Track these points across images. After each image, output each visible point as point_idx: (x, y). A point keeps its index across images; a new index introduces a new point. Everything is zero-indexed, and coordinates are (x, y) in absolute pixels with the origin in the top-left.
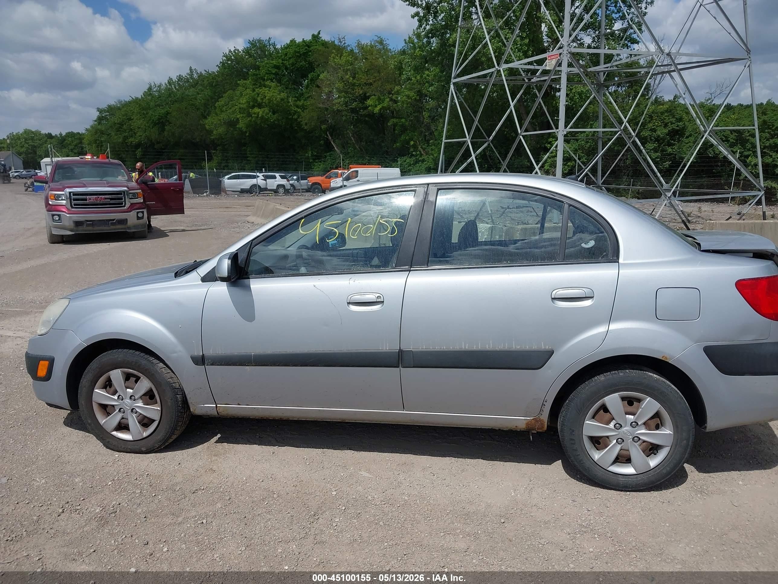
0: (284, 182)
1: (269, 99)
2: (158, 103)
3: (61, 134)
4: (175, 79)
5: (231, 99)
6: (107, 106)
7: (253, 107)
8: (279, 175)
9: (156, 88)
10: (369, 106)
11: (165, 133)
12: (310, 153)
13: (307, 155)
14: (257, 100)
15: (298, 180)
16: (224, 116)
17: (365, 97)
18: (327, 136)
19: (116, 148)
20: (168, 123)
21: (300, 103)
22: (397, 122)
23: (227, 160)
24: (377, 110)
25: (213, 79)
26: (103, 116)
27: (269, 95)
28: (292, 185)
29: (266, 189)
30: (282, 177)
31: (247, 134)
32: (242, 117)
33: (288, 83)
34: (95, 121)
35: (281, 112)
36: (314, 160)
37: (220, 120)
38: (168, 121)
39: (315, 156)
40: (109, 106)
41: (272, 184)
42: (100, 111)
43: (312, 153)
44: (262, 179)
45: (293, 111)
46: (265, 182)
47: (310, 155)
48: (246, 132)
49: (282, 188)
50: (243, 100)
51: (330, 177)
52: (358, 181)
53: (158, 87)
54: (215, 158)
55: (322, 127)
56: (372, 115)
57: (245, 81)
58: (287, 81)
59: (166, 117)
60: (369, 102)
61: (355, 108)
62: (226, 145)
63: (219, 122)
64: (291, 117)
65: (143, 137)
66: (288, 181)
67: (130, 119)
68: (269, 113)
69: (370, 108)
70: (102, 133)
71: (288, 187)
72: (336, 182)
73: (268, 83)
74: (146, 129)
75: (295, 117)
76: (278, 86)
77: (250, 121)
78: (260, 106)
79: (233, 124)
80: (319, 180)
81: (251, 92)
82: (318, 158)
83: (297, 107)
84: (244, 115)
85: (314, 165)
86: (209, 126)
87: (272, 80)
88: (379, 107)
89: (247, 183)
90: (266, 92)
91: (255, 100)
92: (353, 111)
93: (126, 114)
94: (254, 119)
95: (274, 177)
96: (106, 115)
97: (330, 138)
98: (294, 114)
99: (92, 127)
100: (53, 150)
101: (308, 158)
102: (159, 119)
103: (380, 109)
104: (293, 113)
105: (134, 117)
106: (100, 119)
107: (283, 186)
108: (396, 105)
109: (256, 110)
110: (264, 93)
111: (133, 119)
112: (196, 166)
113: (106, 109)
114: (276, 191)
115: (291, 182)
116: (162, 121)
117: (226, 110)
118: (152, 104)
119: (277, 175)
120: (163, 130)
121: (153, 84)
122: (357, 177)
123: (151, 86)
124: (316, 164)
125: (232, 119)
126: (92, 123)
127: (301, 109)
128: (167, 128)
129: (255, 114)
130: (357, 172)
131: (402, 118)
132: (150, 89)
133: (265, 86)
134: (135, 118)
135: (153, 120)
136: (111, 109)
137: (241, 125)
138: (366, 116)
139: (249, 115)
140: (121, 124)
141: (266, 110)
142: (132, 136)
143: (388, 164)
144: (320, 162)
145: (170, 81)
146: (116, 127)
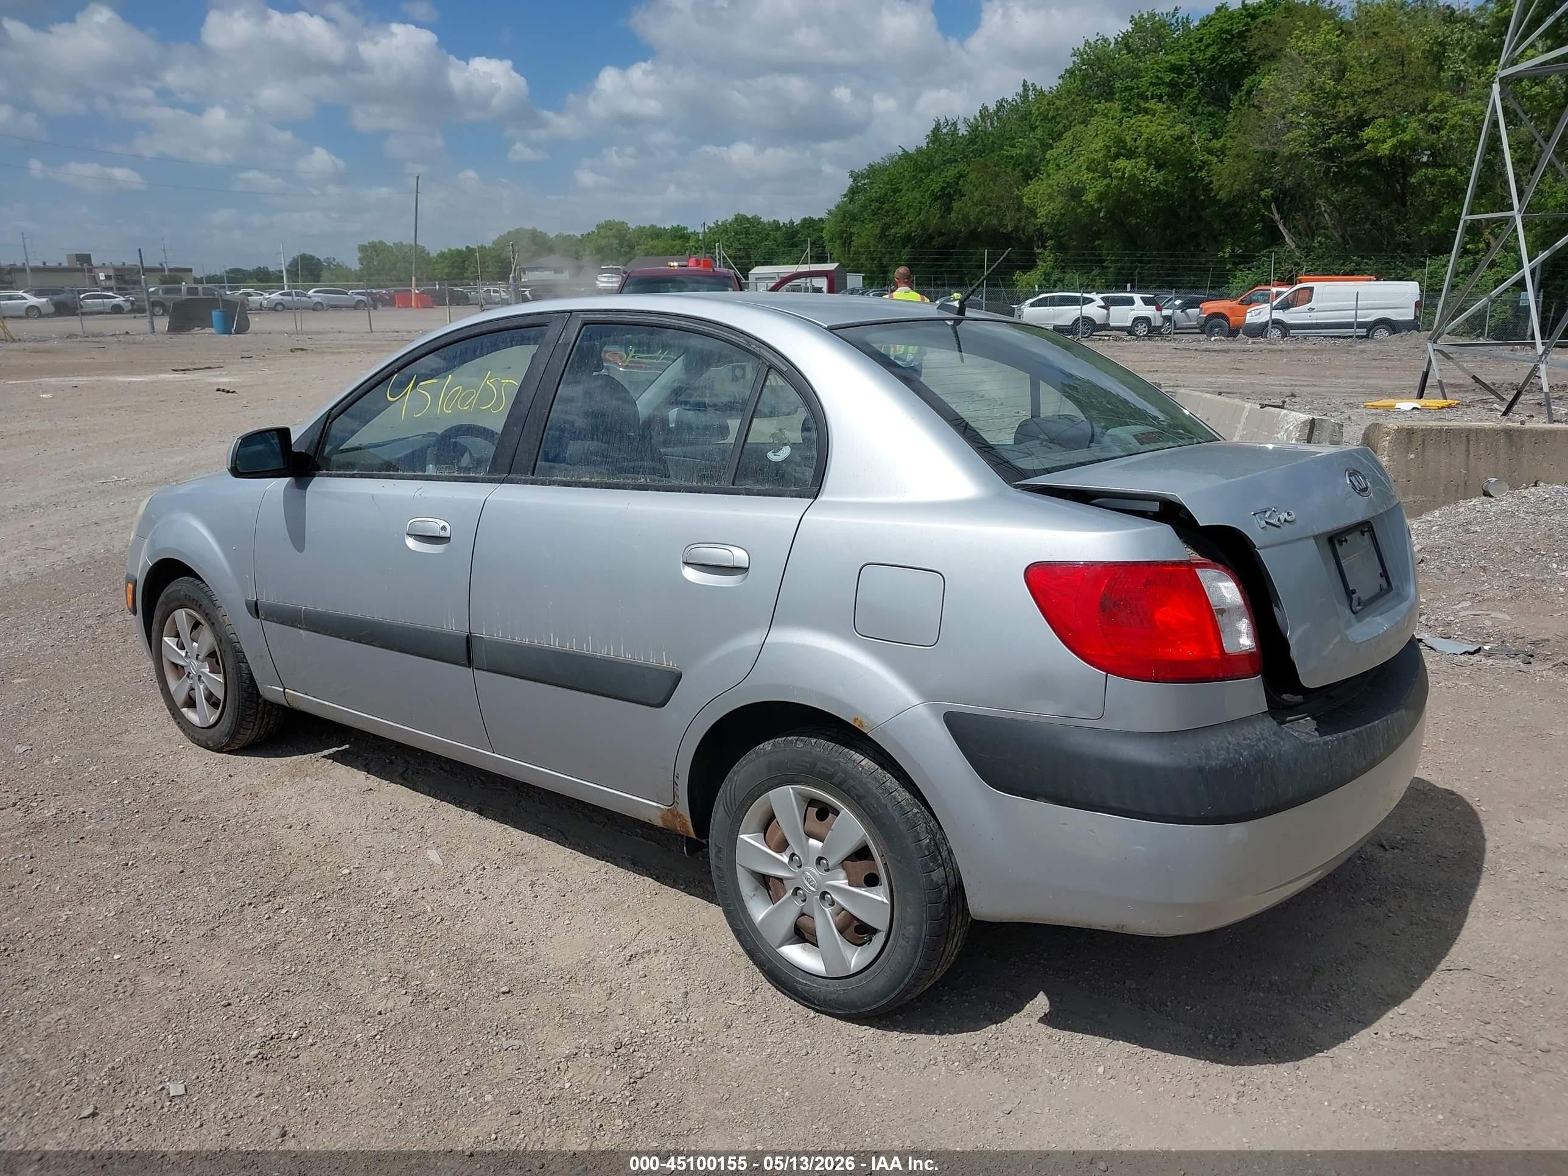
0: (1150, 311)
1: (1147, 139)
2: (949, 156)
3: (792, 223)
4: (992, 107)
5: (1078, 141)
6: (867, 167)
7: (1117, 156)
8: (1141, 298)
9: (948, 128)
10: (1368, 141)
11: (952, 215)
12: (1228, 249)
13: (1221, 254)
14: (1125, 142)
15: (1184, 307)
16: (1059, 178)
17: (1362, 123)
18: (1271, 212)
19: (870, 247)
20: (958, 196)
21: (1217, 144)
22: (1434, 176)
23: (1063, 267)
24: (1385, 149)
25: (1049, 104)
26: (858, 186)
27: (1148, 130)
28: (1167, 318)
29: (1105, 327)
30: (1147, 302)
31: (1102, 215)
32: (1092, 178)
33: (1196, 101)
34: (845, 196)
35: (1172, 165)
36: (1235, 264)
37: (1051, 186)
38: (960, 191)
39: (1238, 256)
40: (871, 166)
41: (1121, 316)
42: (855, 176)
43: (1233, 250)
44: (1099, 307)
45: (1198, 163)
46: (1105, 311)
47: (1227, 255)
48: (1099, 210)
49: (1144, 325)
50: (1098, 144)
51: (1250, 303)
52: (1311, 310)
53: (952, 124)
54: (1040, 263)
55: (1263, 193)
56: (1375, 162)
57: (1108, 105)
58: (1194, 98)
59: (957, 184)
60: (1368, 133)
61: (1335, 149)
62: (1064, 236)
63: (1049, 190)
64: (1193, 174)
65: (914, 224)
66: (1159, 309)
67: (896, 191)
68: (1148, 169)
69: (1369, 147)
70: (854, 218)
71: (1157, 322)
72: (1257, 312)
73: (1151, 104)
74: (921, 209)
75: (1203, 173)
76: (1170, 111)
77: (1108, 186)
78: (1130, 154)
79: (1075, 193)
80: (1224, 308)
81: (1116, 127)
82: (1245, 260)
83: (1210, 152)
84: (1097, 175)
85: (1235, 277)
86: (1030, 199)
87: (1160, 98)
88: (1390, 143)
89: (1067, 314)
90: (1145, 123)
91: (1120, 142)
92: (1329, 154)
93: (891, 180)
94: (1115, 182)
95: (1130, 302)
96: (865, 184)
97: (1277, 217)
98: (1201, 168)
99: (838, 207)
100: (722, 252)
101: (1223, 261)
102: (943, 189)
103: (1395, 147)
104: (1199, 166)
105: (904, 186)
106: (853, 192)
107: (1147, 320)
108: (1435, 136)
109: (1121, 163)
110: (1140, 126)
111: (901, 190)
112: (1003, 280)
113: (864, 172)
114: (1130, 331)
115: (1165, 312)
116: (949, 193)
117: (1067, 166)
118: (938, 158)
119: (1137, 297)
120: (949, 210)
121: (942, 121)
122: (1310, 301)
123: (939, 124)
124: (1238, 274)
125: (1075, 184)
126: (838, 200)
127: (1218, 157)
128: (956, 205)
129: (1117, 170)
130: (1311, 289)
131: (1449, 167)
132: (937, 129)
133: (1146, 111)
134: (906, 188)
135: (933, 190)
136: (873, 171)
137: (1090, 197)
138: (1360, 164)
139: (1106, 174)
140: (881, 201)
141: (1142, 162)
142: (897, 224)
143: (1402, 273)
144: (1249, 269)
145: (984, 113)
146: (872, 207)
